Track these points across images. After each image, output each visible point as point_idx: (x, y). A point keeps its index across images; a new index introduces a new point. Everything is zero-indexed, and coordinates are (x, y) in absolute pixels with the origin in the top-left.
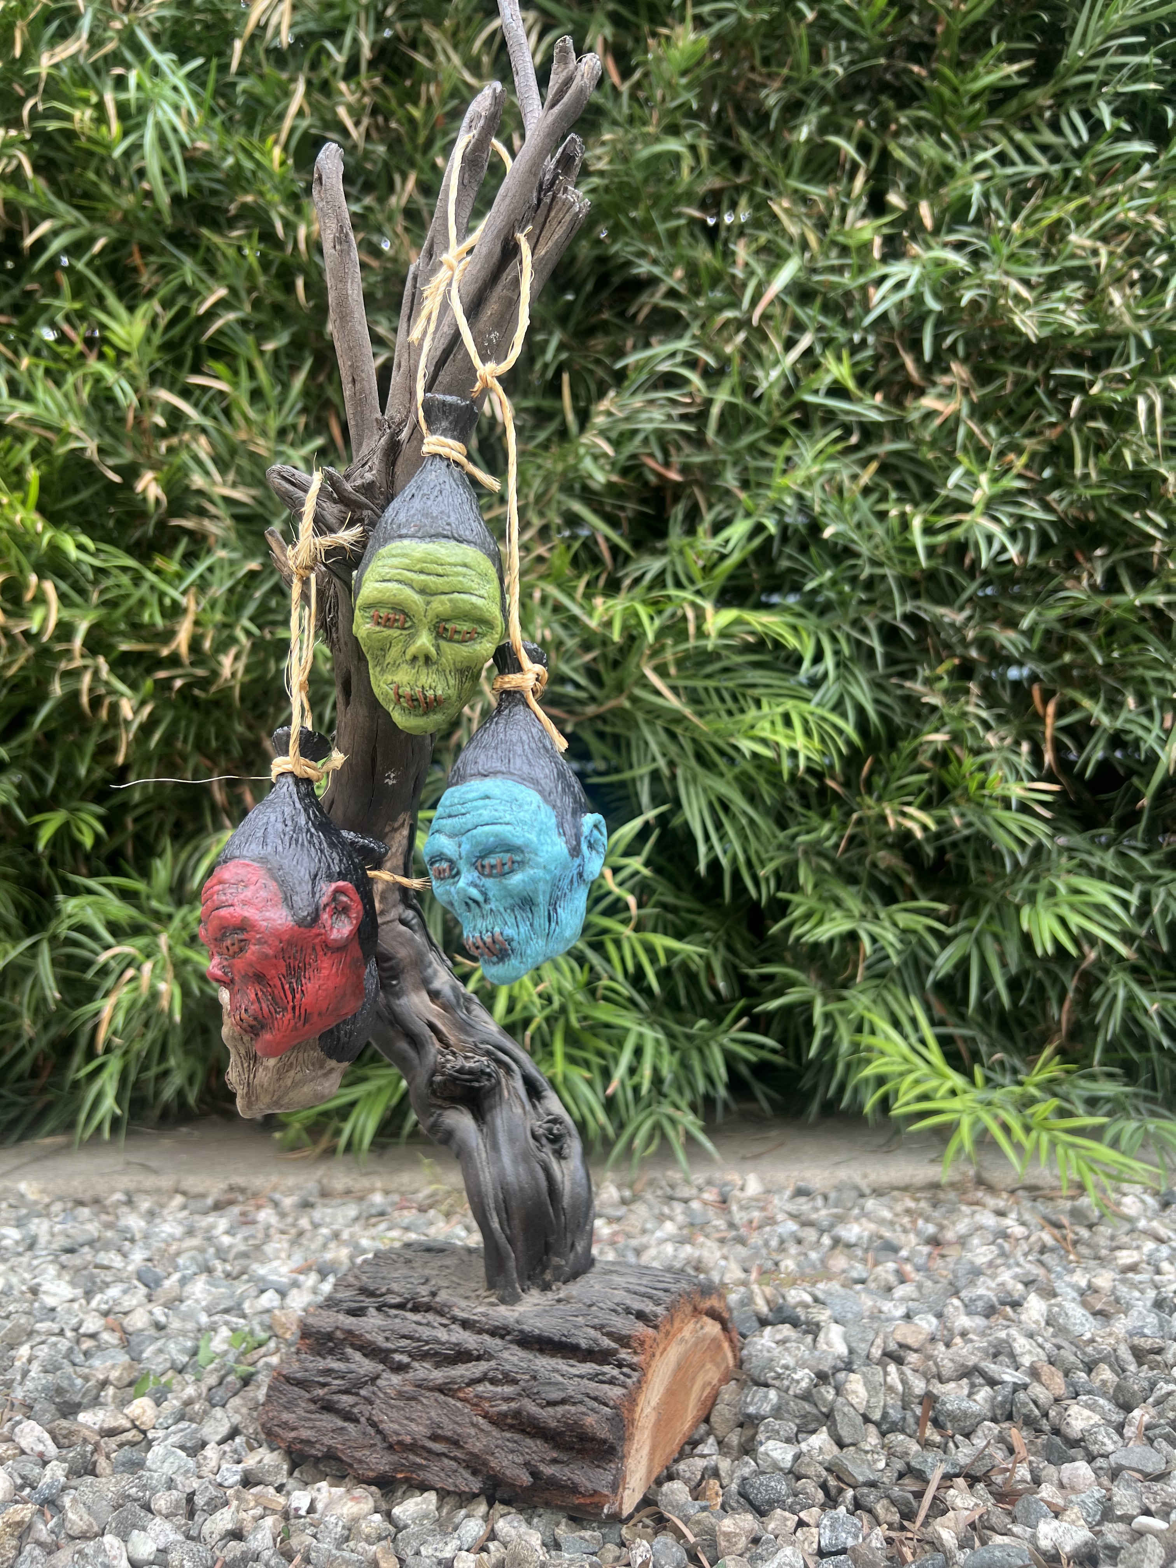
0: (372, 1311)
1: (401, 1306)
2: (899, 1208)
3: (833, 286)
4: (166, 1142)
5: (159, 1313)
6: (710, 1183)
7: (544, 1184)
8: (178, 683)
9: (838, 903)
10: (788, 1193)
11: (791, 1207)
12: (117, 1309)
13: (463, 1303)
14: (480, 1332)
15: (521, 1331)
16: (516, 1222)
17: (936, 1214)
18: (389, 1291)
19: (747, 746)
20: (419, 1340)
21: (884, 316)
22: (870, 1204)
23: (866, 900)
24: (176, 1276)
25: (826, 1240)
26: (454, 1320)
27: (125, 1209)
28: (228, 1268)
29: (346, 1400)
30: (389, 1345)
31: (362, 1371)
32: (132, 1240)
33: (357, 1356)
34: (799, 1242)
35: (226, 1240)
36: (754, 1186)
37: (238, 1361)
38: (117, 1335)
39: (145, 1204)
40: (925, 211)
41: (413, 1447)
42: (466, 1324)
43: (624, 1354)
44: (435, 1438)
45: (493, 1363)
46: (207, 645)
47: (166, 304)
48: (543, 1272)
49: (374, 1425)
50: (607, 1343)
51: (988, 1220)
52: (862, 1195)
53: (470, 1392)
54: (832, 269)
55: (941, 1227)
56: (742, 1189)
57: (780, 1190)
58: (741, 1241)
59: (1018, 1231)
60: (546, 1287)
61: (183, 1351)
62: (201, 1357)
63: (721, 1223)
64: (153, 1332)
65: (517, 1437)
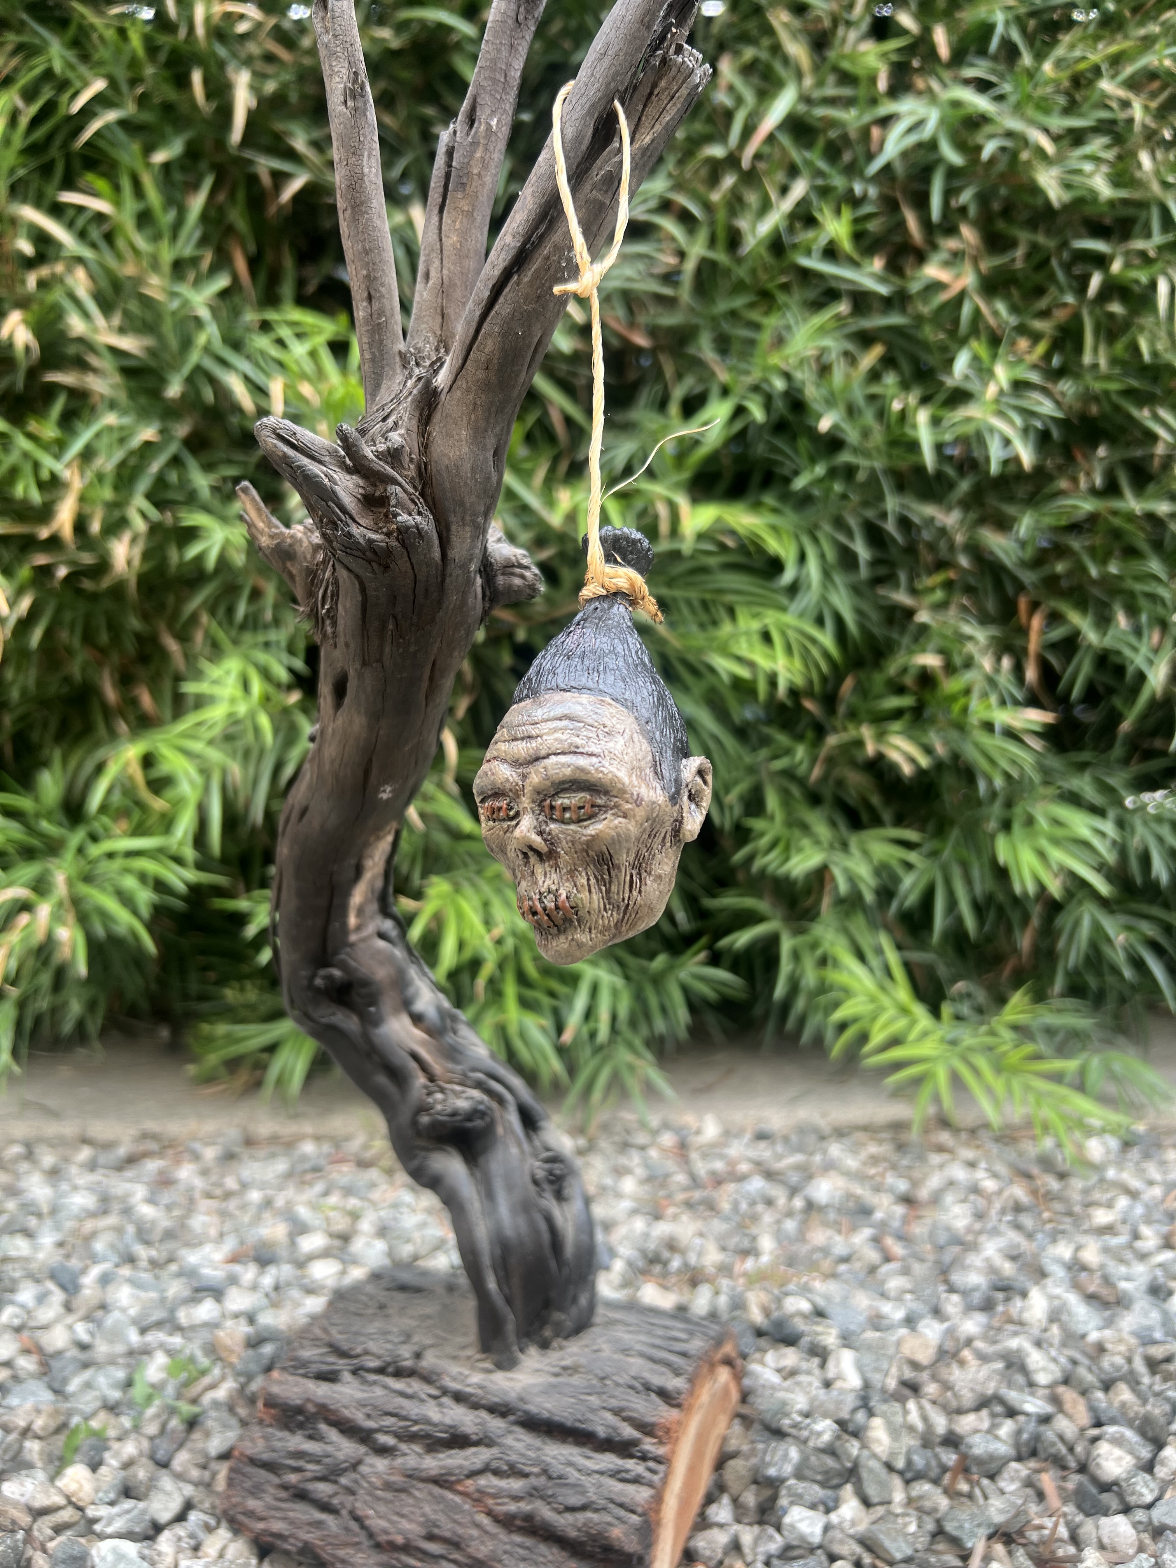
0: (347, 1376)
1: (381, 1371)
2: (863, 1155)
3: (832, 123)
4: (64, 1071)
5: (82, 1331)
6: (666, 1126)
7: (546, 1236)
8: (62, 572)
9: (805, 828)
10: (748, 1136)
11: (752, 1153)
12: (33, 1324)
13: (454, 1369)
14: (476, 1406)
15: (526, 1412)
16: (516, 1281)
17: (905, 1162)
18: (367, 1353)
19: (724, 665)
20: (405, 1418)
21: (887, 168)
22: (835, 1150)
23: (833, 824)
24: (95, 1272)
25: (798, 1203)
26: (445, 1392)
27: (24, 1166)
28: (154, 1253)
29: (323, 1489)
30: (371, 1424)
31: (341, 1456)
32: (39, 1215)
33: (333, 1434)
34: (769, 1202)
35: (147, 1211)
36: (711, 1129)
37: (179, 1396)
38: (34, 1358)
39: (48, 1159)
40: (941, 38)
41: (407, 1548)
42: (459, 1398)
43: (648, 1445)
44: (431, 1537)
45: (495, 1451)
46: (95, 527)
47: (29, 95)
48: (542, 1327)
49: (357, 1519)
50: (628, 1432)
51: (960, 1173)
52: (822, 1138)
53: (470, 1485)
54: (831, 101)
55: (915, 1184)
56: (698, 1132)
57: (739, 1135)
58: (711, 1206)
59: (990, 1185)
60: (545, 1345)
61: (115, 1385)
62: (138, 1392)
63: (681, 1178)
64: (73, 1353)
65: (529, 1542)
